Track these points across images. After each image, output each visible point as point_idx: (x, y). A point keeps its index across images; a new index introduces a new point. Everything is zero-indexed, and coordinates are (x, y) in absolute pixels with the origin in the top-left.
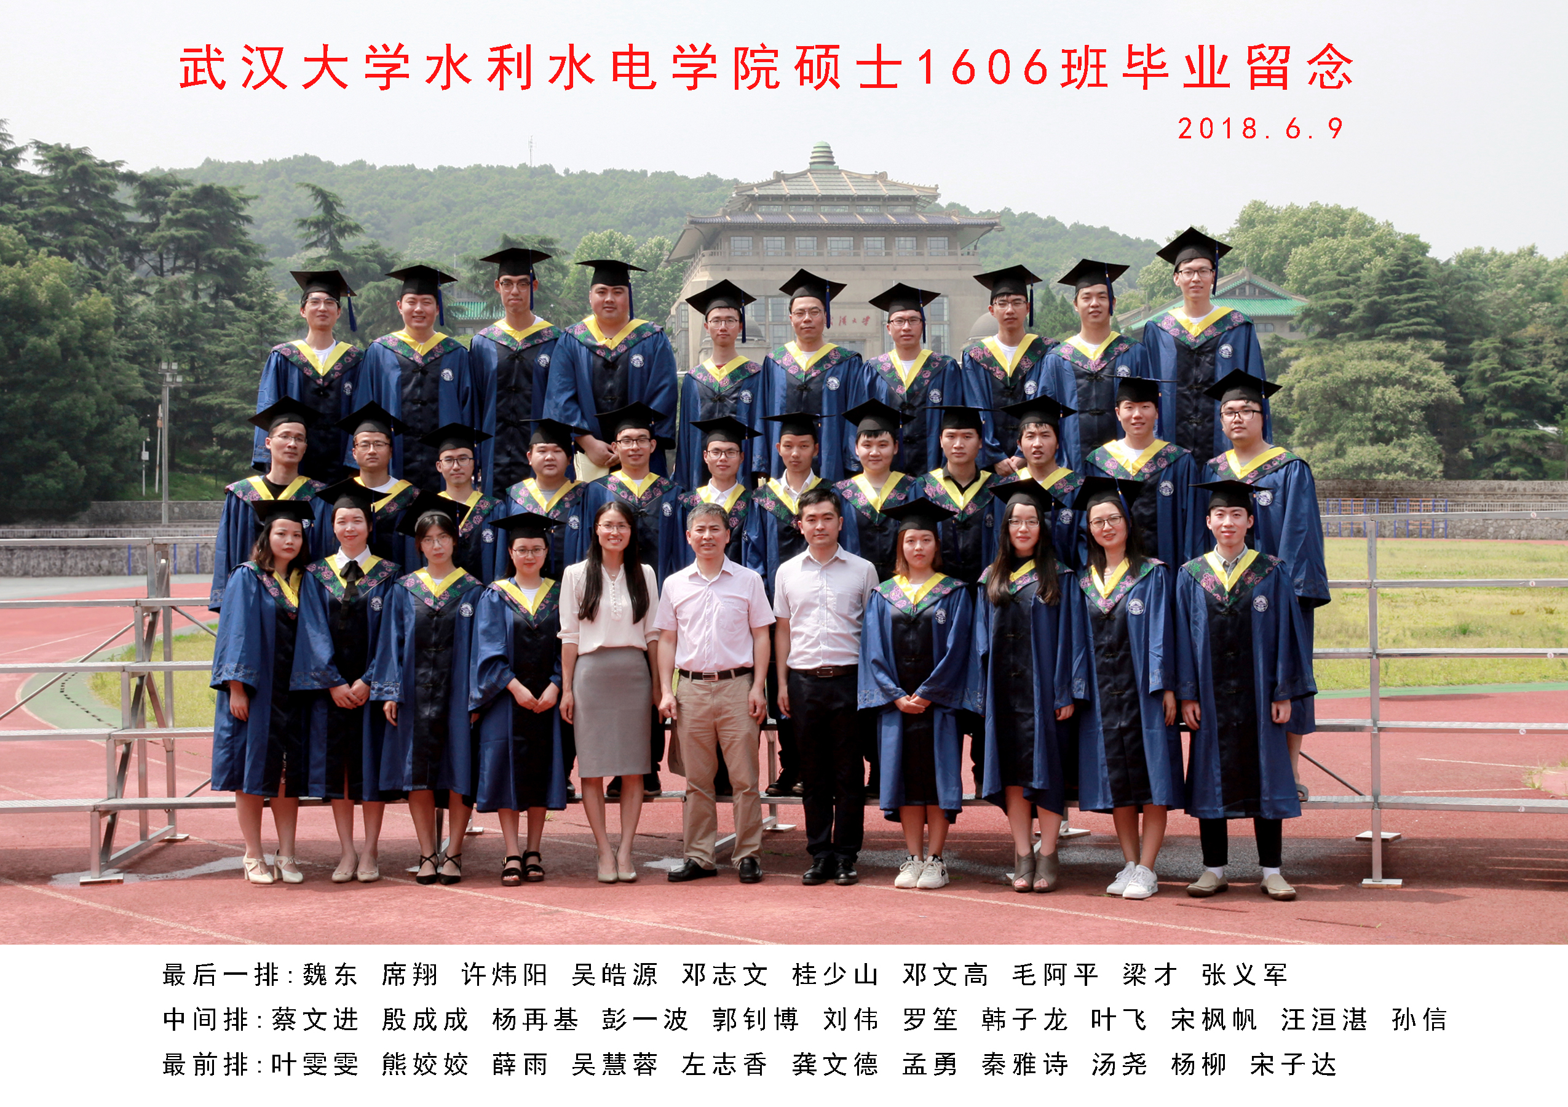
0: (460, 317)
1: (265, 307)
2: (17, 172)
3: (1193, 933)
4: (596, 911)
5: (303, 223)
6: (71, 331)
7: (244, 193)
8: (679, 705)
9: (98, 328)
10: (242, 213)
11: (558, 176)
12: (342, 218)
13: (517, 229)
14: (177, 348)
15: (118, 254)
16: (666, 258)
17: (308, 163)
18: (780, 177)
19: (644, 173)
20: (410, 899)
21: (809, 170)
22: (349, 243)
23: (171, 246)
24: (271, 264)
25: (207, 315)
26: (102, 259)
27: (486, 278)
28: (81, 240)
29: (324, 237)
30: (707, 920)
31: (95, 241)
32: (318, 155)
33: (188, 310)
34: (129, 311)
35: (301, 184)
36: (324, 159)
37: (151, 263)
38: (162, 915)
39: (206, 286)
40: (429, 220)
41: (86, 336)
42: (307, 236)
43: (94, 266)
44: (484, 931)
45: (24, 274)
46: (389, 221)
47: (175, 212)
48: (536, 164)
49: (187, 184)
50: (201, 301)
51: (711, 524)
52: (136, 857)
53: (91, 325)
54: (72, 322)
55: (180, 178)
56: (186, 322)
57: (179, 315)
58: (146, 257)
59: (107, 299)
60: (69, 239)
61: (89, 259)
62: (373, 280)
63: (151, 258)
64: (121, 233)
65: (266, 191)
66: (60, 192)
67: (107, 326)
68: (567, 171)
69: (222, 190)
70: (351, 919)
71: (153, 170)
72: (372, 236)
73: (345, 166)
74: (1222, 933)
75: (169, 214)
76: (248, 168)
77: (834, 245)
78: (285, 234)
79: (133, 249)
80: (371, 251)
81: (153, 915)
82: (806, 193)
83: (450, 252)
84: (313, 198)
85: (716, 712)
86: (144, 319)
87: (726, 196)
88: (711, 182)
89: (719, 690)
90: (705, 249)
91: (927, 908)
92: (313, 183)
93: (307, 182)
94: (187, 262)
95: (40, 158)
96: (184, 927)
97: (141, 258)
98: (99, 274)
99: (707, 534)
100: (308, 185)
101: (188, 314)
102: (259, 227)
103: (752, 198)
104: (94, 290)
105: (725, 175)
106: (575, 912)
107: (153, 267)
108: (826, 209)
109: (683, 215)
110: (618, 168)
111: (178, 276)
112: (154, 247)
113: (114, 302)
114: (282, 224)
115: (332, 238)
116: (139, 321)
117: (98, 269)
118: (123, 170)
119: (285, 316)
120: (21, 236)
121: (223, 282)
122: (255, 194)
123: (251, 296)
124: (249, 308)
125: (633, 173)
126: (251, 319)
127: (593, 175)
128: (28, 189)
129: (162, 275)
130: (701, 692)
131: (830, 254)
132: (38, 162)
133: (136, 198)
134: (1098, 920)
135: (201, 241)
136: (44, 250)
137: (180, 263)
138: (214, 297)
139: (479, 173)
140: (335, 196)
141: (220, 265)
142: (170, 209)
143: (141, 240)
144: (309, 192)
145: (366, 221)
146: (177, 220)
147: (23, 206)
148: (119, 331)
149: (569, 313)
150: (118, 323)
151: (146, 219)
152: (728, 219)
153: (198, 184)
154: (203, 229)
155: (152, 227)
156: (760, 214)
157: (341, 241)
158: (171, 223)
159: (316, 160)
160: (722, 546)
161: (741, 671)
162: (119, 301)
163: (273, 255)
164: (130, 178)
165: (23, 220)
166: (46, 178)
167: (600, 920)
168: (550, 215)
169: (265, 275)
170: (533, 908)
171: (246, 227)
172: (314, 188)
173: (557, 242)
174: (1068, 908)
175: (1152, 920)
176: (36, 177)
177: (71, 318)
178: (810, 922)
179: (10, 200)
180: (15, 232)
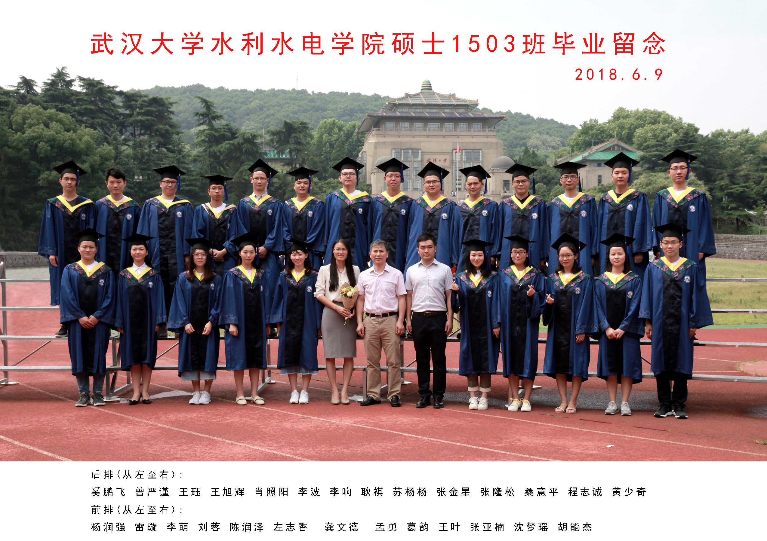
0: (266, 157)
1: (180, 151)
2: (71, 90)
3: (587, 432)
4: (325, 418)
5: (197, 114)
6: (95, 161)
7: (171, 100)
8: (365, 328)
9: (107, 161)
10: (170, 110)
11: (309, 95)
12: (214, 112)
13: (290, 119)
14: (142, 169)
15: (116, 127)
16: (356, 131)
17: (199, 87)
18: (408, 95)
19: (347, 93)
20: (244, 411)
21: (421, 93)
22: (217, 123)
23: (139, 124)
24: (182, 133)
25: (155, 155)
26: (109, 130)
27: (277, 139)
28: (99, 121)
29: (206, 121)
30: (373, 423)
31: (106, 122)
32: (203, 84)
33: (147, 153)
34: (121, 152)
35: (196, 97)
36: (206, 86)
37: (130, 132)
38: (136, 416)
39: (154, 142)
40: (252, 114)
41: (102, 164)
42: (199, 120)
43: (106, 133)
44: (276, 426)
45: (74, 136)
46: (235, 114)
47: (141, 108)
48: (299, 88)
49: (146, 96)
50: (152, 149)
51: (380, 249)
52: (125, 391)
53: (105, 159)
54: (95, 158)
55: (143, 94)
56: (146, 158)
57: (143, 156)
58: (128, 129)
59: (111, 148)
60: (94, 120)
61: (103, 129)
62: (227, 140)
63: (130, 129)
64: (117, 118)
65: (181, 100)
66: (91, 99)
67: (111, 160)
68: (313, 92)
69: (161, 99)
70: (218, 419)
71: (131, 90)
72: (227, 120)
73: (215, 89)
74: (600, 432)
75: (138, 110)
76: (173, 90)
77: (431, 126)
78: (189, 119)
79: (122, 126)
80: (227, 127)
81: (133, 416)
82: (419, 103)
83: (261, 128)
84: (201, 103)
85: (381, 331)
86: (127, 156)
87: (383, 104)
88: (376, 97)
89: (382, 322)
90: (374, 128)
91: (469, 419)
92: (201, 96)
93: (199, 96)
94: (145, 132)
95: (82, 84)
96: (146, 421)
97: (126, 129)
98: (108, 137)
99: (378, 254)
100: (199, 97)
101: (147, 154)
102: (177, 116)
103: (395, 105)
104: (105, 143)
105: (383, 95)
106: (316, 418)
107: (131, 134)
108: (428, 110)
109: (364, 113)
110: (335, 91)
111: (142, 137)
112: (131, 124)
113: (114, 149)
114: (187, 115)
115: (210, 121)
116: (125, 157)
117: (108, 134)
118: (118, 90)
119: (189, 156)
120: (73, 119)
121: (162, 140)
122: (176, 101)
123: (174, 147)
124: (173, 152)
125: (342, 93)
126: (174, 157)
127: (324, 94)
128: (76, 98)
129: (135, 137)
130: (374, 323)
131: (430, 131)
132: (81, 86)
133: (123, 102)
134: (545, 426)
135: (152, 122)
136: (83, 125)
137: (143, 132)
138: (158, 147)
139: (273, 93)
140: (211, 103)
141: (160, 133)
142: (138, 107)
143: (125, 121)
144: (200, 100)
145: (225, 114)
146: (142, 112)
147: (74, 105)
148: (116, 162)
149: (314, 156)
150: (116, 158)
151: (127, 112)
152: (384, 114)
153: (151, 97)
154: (153, 117)
155: (130, 115)
156: (399, 112)
157: (214, 123)
158: (139, 114)
159: (202, 86)
160: (385, 259)
161: (392, 313)
162: (116, 149)
163: (184, 129)
164: (121, 93)
165: (74, 111)
166: (84, 93)
167: (326, 422)
168: (305, 111)
169: (180, 137)
170: (297, 416)
171: (171, 116)
172: (202, 99)
173: (309, 124)
174: (532, 420)
175: (568, 426)
176: (79, 93)
177: (95, 156)
178: (418, 424)
179: (68, 103)
180: (71, 117)
